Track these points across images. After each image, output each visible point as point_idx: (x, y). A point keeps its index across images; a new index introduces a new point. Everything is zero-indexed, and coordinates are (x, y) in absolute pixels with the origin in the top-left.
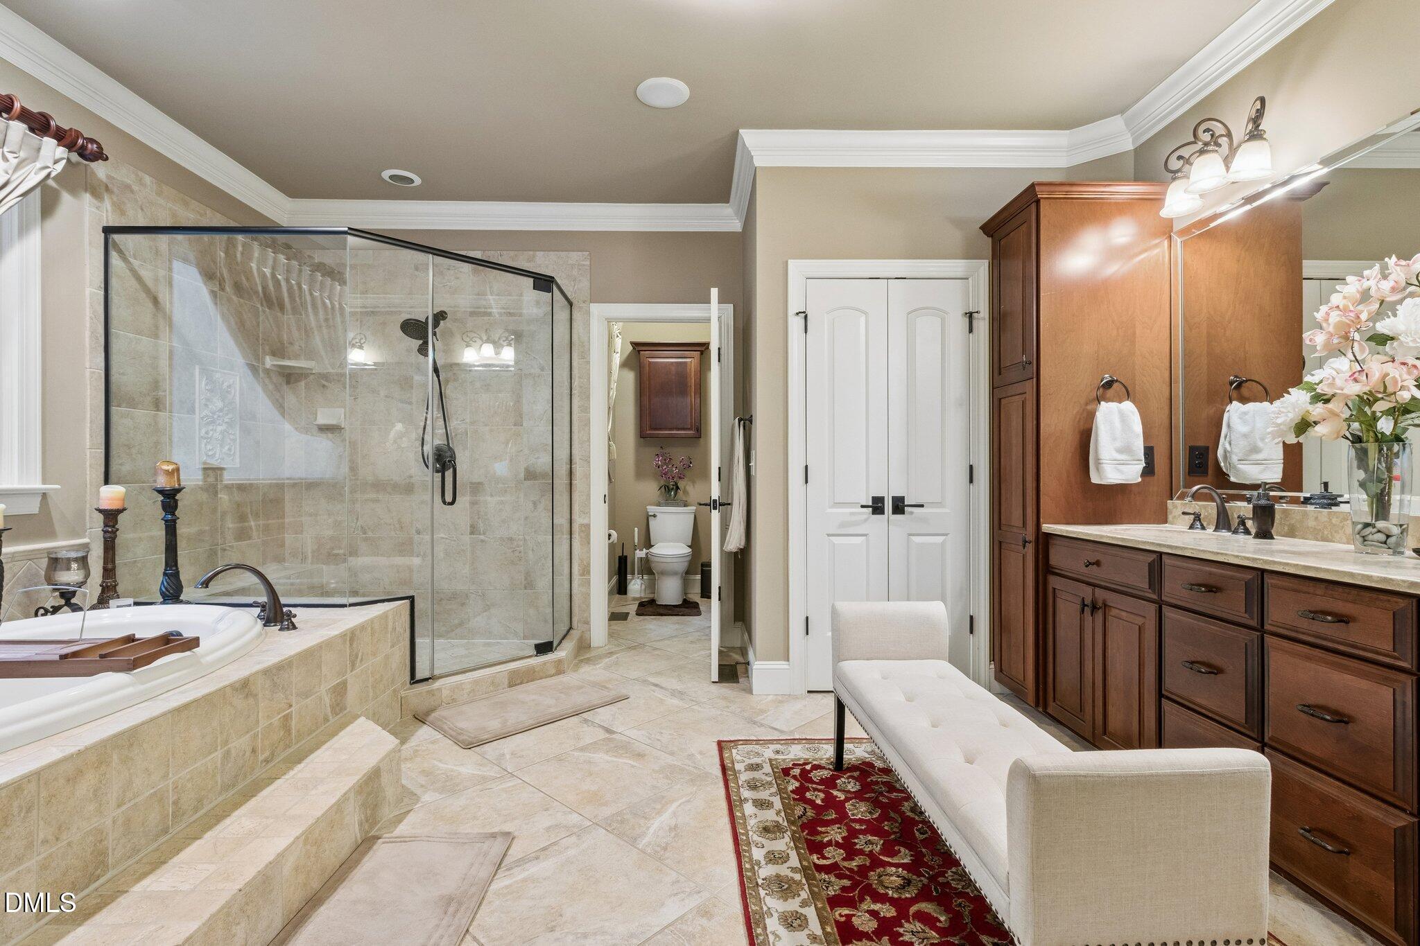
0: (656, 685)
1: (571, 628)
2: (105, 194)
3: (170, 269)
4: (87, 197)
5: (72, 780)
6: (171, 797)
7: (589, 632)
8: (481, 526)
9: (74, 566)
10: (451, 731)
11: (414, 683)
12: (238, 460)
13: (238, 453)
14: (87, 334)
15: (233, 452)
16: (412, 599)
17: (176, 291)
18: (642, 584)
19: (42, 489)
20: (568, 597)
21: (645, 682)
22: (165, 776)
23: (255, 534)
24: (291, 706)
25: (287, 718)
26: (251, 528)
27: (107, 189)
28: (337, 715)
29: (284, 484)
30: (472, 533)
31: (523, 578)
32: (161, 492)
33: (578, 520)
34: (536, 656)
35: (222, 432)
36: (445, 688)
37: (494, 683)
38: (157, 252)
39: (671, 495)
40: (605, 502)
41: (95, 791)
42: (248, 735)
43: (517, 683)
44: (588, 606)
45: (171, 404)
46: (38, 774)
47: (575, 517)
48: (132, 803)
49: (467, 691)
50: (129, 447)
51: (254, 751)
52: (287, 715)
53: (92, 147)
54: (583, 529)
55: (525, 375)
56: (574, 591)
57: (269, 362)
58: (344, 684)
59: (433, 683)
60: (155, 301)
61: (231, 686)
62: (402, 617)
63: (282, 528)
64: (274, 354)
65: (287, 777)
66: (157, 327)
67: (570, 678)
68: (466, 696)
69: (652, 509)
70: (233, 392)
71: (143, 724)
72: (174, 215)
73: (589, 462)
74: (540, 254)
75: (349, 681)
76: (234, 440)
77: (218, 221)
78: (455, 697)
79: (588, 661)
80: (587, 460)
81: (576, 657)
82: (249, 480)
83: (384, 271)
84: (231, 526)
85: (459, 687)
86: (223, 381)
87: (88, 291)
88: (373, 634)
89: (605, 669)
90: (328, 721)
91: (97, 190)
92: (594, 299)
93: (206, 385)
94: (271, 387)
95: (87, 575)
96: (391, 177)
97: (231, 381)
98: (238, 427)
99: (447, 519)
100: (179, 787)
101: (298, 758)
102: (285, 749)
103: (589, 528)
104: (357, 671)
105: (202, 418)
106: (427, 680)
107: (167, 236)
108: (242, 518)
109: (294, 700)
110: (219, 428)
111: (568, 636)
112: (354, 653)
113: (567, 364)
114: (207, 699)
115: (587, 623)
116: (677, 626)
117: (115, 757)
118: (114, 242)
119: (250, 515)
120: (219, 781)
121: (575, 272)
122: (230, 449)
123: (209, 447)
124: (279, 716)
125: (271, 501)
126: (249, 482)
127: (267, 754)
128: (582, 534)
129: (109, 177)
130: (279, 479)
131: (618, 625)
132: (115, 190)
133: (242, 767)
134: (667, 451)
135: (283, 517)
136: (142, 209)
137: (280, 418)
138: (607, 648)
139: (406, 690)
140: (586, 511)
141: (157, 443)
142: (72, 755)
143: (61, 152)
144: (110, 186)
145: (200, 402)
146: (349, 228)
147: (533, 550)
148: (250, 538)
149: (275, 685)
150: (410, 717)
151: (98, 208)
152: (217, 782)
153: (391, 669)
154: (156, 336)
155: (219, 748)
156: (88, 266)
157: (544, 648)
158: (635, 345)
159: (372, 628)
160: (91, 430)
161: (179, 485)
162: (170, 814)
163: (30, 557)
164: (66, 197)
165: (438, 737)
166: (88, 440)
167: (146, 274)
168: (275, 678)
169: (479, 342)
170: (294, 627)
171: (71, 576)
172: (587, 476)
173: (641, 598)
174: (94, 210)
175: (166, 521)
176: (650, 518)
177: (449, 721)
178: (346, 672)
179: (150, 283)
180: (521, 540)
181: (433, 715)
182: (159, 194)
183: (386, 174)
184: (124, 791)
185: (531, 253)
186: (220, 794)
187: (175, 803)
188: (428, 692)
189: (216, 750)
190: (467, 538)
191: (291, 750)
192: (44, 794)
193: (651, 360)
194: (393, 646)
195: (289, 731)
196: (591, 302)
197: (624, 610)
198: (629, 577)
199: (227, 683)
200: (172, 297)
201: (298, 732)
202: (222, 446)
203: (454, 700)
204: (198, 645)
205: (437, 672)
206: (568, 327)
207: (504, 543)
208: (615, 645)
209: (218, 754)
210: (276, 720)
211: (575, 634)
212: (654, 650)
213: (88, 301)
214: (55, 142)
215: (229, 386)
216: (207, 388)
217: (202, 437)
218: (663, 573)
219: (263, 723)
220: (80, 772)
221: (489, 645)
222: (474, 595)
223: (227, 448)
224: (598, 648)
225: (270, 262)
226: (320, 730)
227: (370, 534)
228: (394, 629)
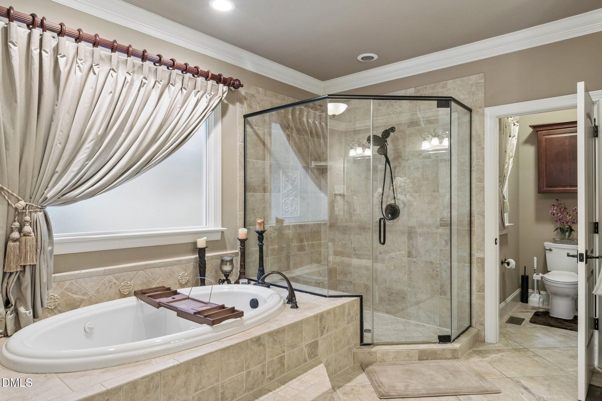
0: (526, 388)
1: (470, 326)
2: (245, 101)
3: (270, 128)
4: (238, 104)
5: (175, 377)
6: (220, 390)
7: (484, 332)
8: (414, 253)
9: (228, 263)
10: (375, 382)
11: (362, 345)
12: (299, 213)
13: (299, 210)
14: (238, 162)
15: (297, 209)
16: (361, 297)
17: (273, 137)
18: (540, 297)
19: (221, 230)
20: (468, 305)
21: (518, 382)
22: (217, 380)
23: (307, 248)
24: (284, 352)
25: (282, 359)
26: (305, 246)
27: (245, 99)
28: (312, 358)
29: (321, 223)
30: (409, 257)
31: (439, 288)
32: (257, 232)
33: (476, 254)
34: (439, 343)
35: (292, 201)
36: (378, 352)
37: (408, 355)
38: (265, 121)
39: (565, 235)
40: (496, 244)
41: (185, 383)
42: (260, 365)
43: (424, 358)
44: (483, 313)
45: (271, 189)
46: (160, 373)
47: (474, 252)
48: (201, 391)
49: (393, 356)
50: (253, 210)
51: (263, 373)
52: (282, 356)
53: (237, 83)
54: (480, 261)
55: (440, 160)
56: (474, 301)
57: (313, 164)
58: (316, 343)
59: (372, 348)
60: (264, 144)
61: (251, 340)
62: (355, 307)
63: (320, 245)
64: (316, 160)
65: (274, 392)
66: (264, 155)
67: (460, 364)
68: (391, 359)
69: (548, 245)
70: (297, 180)
71: (206, 355)
72: (272, 103)
73: (484, 216)
74: (450, 82)
75: (319, 341)
76: (297, 204)
77: (291, 101)
78: (384, 358)
79: (479, 353)
80: (482, 214)
81: (470, 348)
82: (304, 222)
83: (364, 109)
84: (296, 244)
85: (387, 353)
86: (292, 176)
87: (238, 144)
88: (335, 316)
89: (489, 363)
90: (306, 361)
91: (241, 100)
92: (488, 104)
93: (285, 179)
94: (314, 177)
95: (233, 268)
96: (362, 58)
97: (296, 175)
98: (299, 198)
99: (395, 247)
100: (224, 386)
101: (283, 382)
102: (281, 374)
103: (484, 261)
104: (325, 336)
105: (283, 194)
106: (369, 344)
107: (269, 113)
108: (301, 241)
109: (286, 349)
110: (291, 198)
111: (466, 332)
112: (323, 326)
113: (468, 151)
114: (238, 345)
115: (483, 324)
116: (562, 339)
117: (194, 369)
118: (248, 120)
119: (304, 239)
120: (245, 386)
121: (474, 89)
122: (295, 208)
123: (286, 208)
124: (278, 357)
125: (315, 232)
126: (304, 223)
127: (271, 375)
128: (479, 264)
129: (246, 93)
130: (318, 221)
131: (512, 328)
132: (248, 98)
133: (257, 380)
134: (562, 201)
135: (320, 240)
136: (259, 104)
137: (319, 191)
138: (497, 345)
139: (356, 349)
140: (482, 249)
141: (264, 207)
142: (175, 366)
143: (225, 88)
144: (246, 97)
145: (282, 187)
146: (329, 95)
147: (445, 271)
148: (305, 250)
149: (275, 340)
150: (359, 364)
151: (242, 108)
152: (243, 386)
153: (347, 336)
154: (264, 159)
155: (244, 369)
156: (238, 134)
157: (444, 339)
158: (534, 127)
159: (334, 313)
160: (239, 203)
161: (264, 229)
162: (220, 398)
163: (217, 258)
164: (231, 106)
165: (367, 383)
166: (238, 208)
167: (260, 132)
168: (275, 337)
169: (430, 136)
170: (297, 307)
171: (227, 268)
172: (483, 225)
173: (539, 308)
174: (240, 109)
175: (259, 246)
176: (547, 251)
177: (377, 375)
178: (318, 336)
179: (262, 136)
180: (438, 264)
181: (370, 367)
182: (265, 95)
183: (359, 58)
184: (198, 385)
185: (444, 82)
186: (245, 392)
187: (222, 393)
188: (369, 352)
189: (243, 371)
190: (406, 259)
191: (284, 375)
192: (163, 382)
193: (547, 137)
194: (348, 323)
195: (283, 365)
196: (485, 107)
197: (521, 316)
198: (530, 291)
199: (249, 338)
200: (271, 140)
201: (289, 365)
202: (292, 207)
203: (384, 361)
204: (243, 316)
205: (375, 342)
206: (469, 126)
207: (427, 265)
208: (504, 345)
209: (244, 373)
210: (276, 358)
211: (473, 331)
212: (534, 356)
213: (238, 148)
214: (222, 85)
215: (295, 178)
216: (285, 180)
217: (283, 203)
218: (555, 294)
219: (268, 360)
220: (178, 374)
221: (417, 325)
222: (410, 294)
223: (294, 208)
224: (490, 344)
225: (312, 116)
226: (301, 366)
227: (357, 252)
228: (349, 314)
